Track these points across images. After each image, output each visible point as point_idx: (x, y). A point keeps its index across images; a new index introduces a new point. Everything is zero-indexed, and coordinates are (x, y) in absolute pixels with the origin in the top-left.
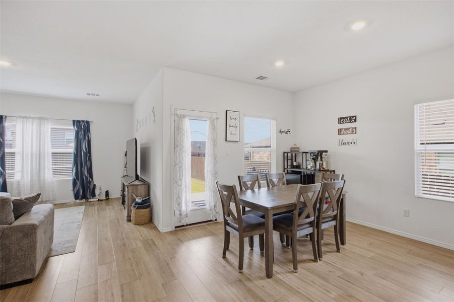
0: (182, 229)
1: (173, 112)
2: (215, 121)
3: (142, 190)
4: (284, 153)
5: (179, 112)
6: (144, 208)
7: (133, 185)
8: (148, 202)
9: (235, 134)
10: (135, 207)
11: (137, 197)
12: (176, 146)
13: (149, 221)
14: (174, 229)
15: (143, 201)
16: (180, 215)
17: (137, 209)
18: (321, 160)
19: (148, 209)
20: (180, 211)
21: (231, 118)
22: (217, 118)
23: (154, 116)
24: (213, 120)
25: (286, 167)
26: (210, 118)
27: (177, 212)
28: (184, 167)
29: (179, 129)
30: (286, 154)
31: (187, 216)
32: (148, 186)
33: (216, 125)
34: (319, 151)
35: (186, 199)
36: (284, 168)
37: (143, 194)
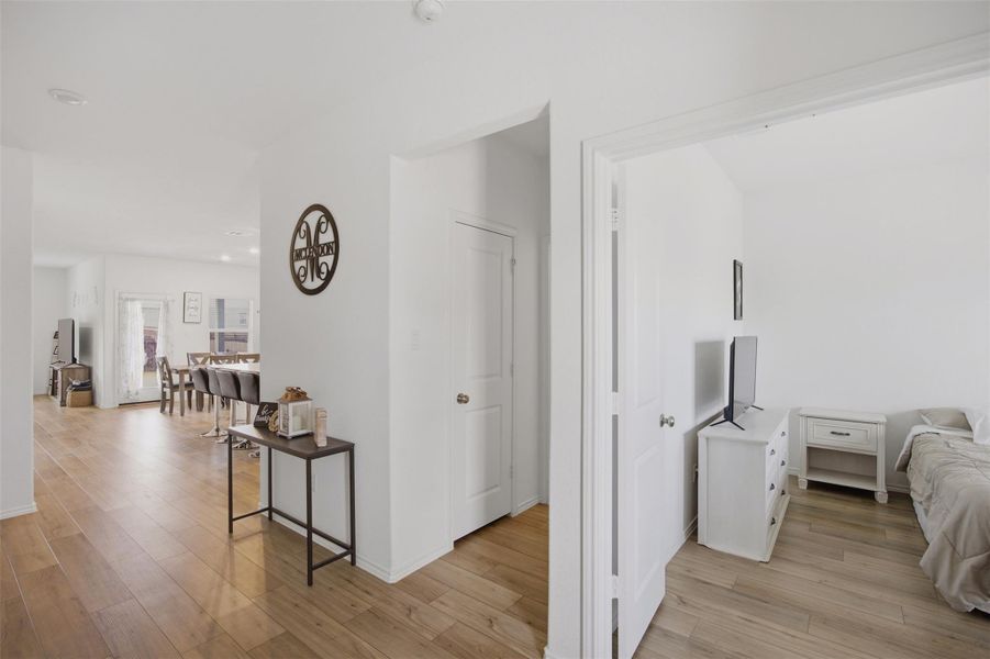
0: (128, 406)
1: (117, 295)
2: (170, 303)
3: (81, 373)
5: (124, 296)
6: (84, 390)
7: (68, 369)
8: (89, 384)
10: (72, 389)
11: (75, 379)
13: (92, 403)
14: (117, 406)
15: (82, 384)
17: (74, 391)
19: (88, 392)
20: (129, 389)
21: (190, 300)
22: (173, 301)
23: (97, 297)
24: (168, 303)
27: (124, 391)
29: (125, 312)
31: (137, 393)
32: (89, 371)
37: (82, 376)
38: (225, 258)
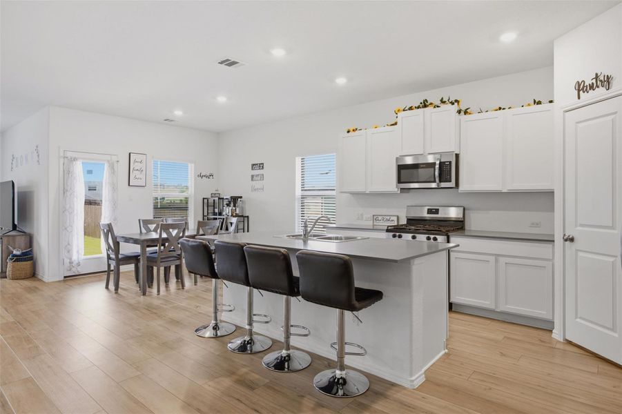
0: (73, 278)
1: (62, 154)
2: (115, 165)
3: (21, 241)
4: (204, 199)
5: (69, 155)
6: (25, 260)
7: (9, 236)
8: (30, 254)
9: (141, 179)
10: (11, 259)
11: (14, 248)
12: (65, 191)
13: (33, 275)
14: (62, 279)
15: (23, 253)
16: (71, 263)
17: (14, 262)
18: (235, 206)
19: (29, 262)
20: (71, 259)
21: (135, 161)
22: (118, 161)
23: (38, 156)
24: (113, 164)
25: (206, 214)
26: (108, 161)
27: (67, 261)
28: (75, 212)
29: (69, 172)
30: (206, 201)
31: (79, 264)
32: (30, 240)
33: (116, 169)
34: (231, 197)
35: (78, 246)
36: (204, 216)
37: (23, 245)
38: (178, 113)
